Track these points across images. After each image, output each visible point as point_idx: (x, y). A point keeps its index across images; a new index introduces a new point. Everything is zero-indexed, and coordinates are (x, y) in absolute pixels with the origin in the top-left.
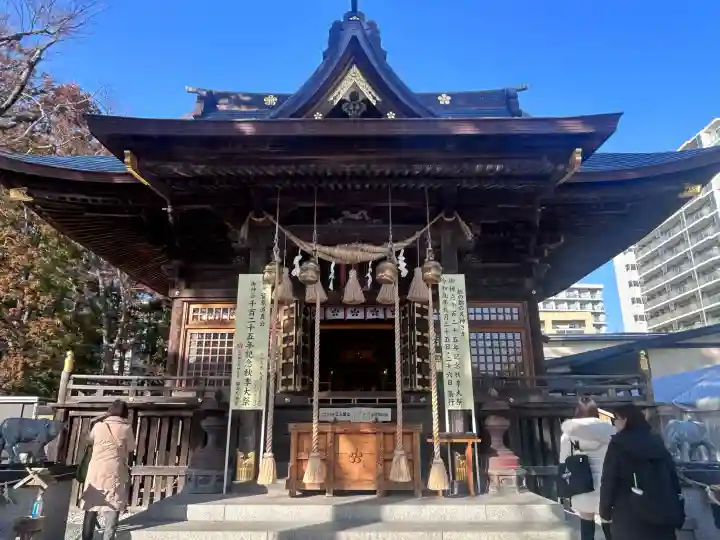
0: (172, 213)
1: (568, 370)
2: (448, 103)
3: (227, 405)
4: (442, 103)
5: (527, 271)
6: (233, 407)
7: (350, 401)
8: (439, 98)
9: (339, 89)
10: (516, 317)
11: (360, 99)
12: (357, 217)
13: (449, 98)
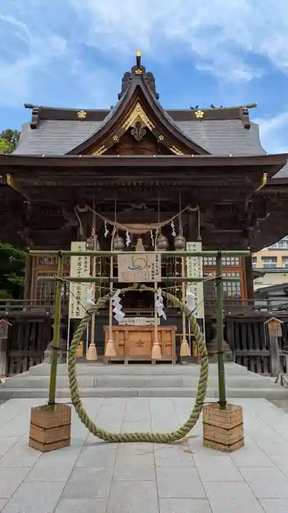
0: (30, 205)
1: (283, 293)
2: (201, 116)
3: (68, 316)
4: (198, 116)
5: (245, 234)
6: (70, 317)
7: (135, 314)
8: (196, 113)
9: (129, 120)
10: (237, 263)
11: (142, 127)
12: (140, 207)
13: (202, 113)
